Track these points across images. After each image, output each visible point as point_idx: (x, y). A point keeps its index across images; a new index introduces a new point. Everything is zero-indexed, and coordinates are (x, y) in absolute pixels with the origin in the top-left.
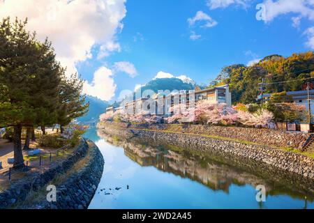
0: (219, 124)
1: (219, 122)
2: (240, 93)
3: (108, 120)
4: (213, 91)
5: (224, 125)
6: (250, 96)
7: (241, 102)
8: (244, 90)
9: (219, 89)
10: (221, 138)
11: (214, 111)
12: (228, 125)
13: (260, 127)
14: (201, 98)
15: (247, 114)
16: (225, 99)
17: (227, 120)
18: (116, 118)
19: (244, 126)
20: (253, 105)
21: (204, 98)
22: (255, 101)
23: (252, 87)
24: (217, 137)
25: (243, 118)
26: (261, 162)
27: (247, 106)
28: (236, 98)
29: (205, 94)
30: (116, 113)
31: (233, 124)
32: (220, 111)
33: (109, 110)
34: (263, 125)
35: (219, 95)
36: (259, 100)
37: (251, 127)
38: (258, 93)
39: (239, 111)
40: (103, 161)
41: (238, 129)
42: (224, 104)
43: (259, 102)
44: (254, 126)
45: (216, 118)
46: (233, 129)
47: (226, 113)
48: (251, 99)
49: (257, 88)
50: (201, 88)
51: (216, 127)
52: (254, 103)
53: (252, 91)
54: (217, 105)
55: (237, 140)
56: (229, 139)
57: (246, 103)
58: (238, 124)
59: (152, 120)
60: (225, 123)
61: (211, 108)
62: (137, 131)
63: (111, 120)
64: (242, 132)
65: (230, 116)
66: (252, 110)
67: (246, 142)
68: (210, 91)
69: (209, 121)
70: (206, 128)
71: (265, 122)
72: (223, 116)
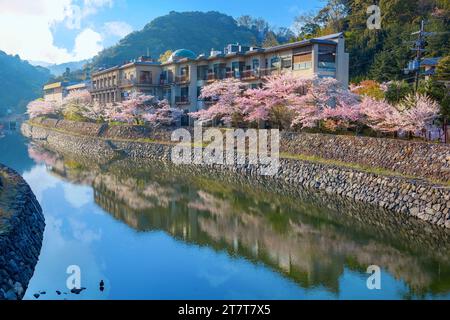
0: (319, 128)
1: (317, 122)
2: (371, 55)
3: (50, 115)
4: (307, 47)
6: (391, 63)
7: (371, 78)
8: (379, 48)
9: (322, 43)
10: (322, 161)
11: (308, 96)
12: (339, 131)
13: (410, 136)
14: (278, 64)
15: (383, 105)
16: (334, 70)
17: (336, 120)
18: (70, 110)
19: (374, 134)
20: (397, 83)
21: (286, 65)
22: (401, 76)
23: (399, 42)
24: (311, 158)
25: (372, 114)
26: (406, 215)
27: (384, 87)
28: (360, 68)
29: (288, 57)
30: (70, 97)
31: (350, 129)
32: (322, 97)
33: (51, 91)
34: (415, 131)
35: (320, 58)
36: (412, 73)
37: (388, 135)
38: (409, 56)
39: (366, 100)
40: (41, 220)
41: (361, 140)
42: (331, 80)
43: (411, 77)
44: (396, 134)
45: (312, 114)
46: (348, 140)
47: (334, 103)
48: (393, 70)
49: (408, 45)
50: (281, 40)
51: (310, 137)
52: (400, 79)
53: (397, 51)
54: (315, 82)
55: (357, 167)
56: (339, 163)
57: (382, 80)
58: (360, 128)
59: (160, 118)
60: (332, 126)
61: (301, 91)
62: (123, 143)
63: (56, 115)
64: (368, 148)
65: (343, 111)
66: (394, 97)
67: (377, 171)
68: (301, 49)
69: (295, 121)
70: (287, 137)
71: (421, 124)
72: (327, 111)
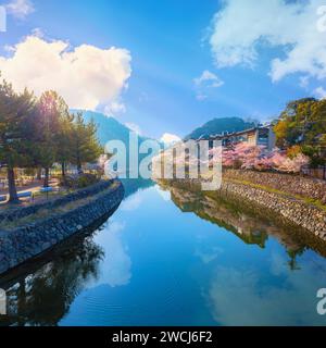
1: (252, 166)
5: (258, 170)
9: (261, 129)
11: (251, 154)
14: (241, 140)
17: (261, 165)
21: (245, 140)
24: (247, 183)
32: (257, 155)
34: (295, 171)
35: (260, 136)
37: (283, 173)
39: (276, 155)
41: (271, 175)
42: (262, 146)
45: (251, 162)
46: (265, 175)
51: (250, 173)
55: (265, 188)
60: (259, 168)
65: (264, 161)
68: (251, 132)
69: (243, 166)
70: (240, 173)
71: (299, 168)
